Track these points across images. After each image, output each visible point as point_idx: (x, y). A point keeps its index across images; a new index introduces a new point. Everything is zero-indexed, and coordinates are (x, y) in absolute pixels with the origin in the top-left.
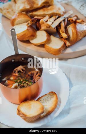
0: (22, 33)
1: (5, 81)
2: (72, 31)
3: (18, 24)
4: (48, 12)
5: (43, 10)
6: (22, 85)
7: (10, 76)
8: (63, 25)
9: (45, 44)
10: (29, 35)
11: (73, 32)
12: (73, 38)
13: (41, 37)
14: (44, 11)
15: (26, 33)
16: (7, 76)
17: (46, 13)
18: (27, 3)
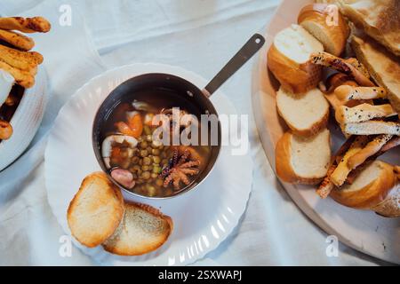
0: (286, 58)
1: (133, 109)
2: (371, 184)
3: (306, 29)
4: (393, 82)
5: (391, 66)
6: (143, 153)
7: (153, 110)
8: (376, 146)
9: (291, 133)
10: (291, 80)
11: (367, 188)
12: (352, 196)
13: (306, 110)
14: (390, 70)
15: (290, 68)
16: (149, 103)
17: (387, 79)
18: (382, 12)
